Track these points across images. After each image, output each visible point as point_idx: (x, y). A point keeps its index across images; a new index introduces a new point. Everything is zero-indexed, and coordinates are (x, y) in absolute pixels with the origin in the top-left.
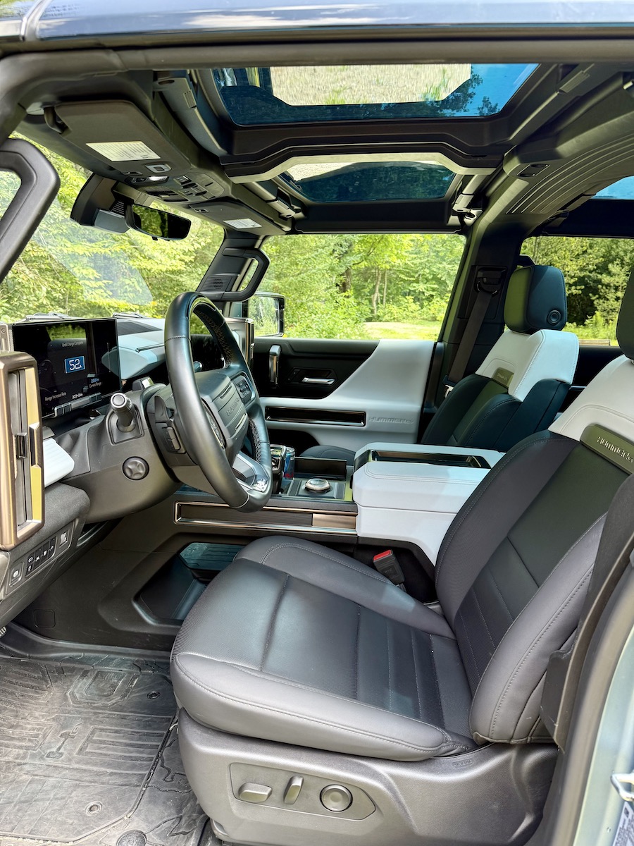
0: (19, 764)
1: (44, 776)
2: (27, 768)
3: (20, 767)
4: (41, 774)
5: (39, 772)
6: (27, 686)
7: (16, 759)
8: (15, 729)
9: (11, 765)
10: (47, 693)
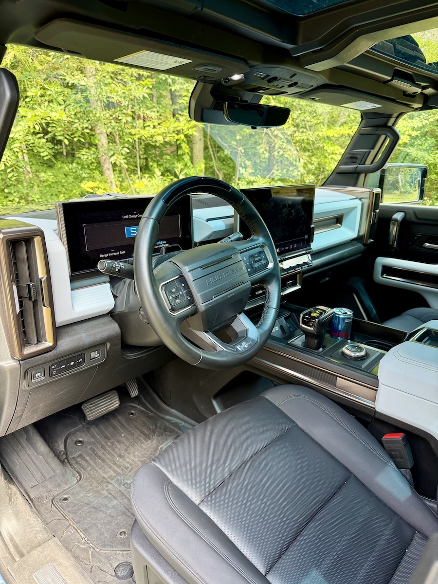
0: (108, 482)
1: (114, 497)
2: (110, 486)
3: (107, 484)
4: (113, 494)
5: (113, 493)
6: (142, 432)
7: (109, 478)
8: (121, 458)
9: (105, 480)
10: (150, 441)
